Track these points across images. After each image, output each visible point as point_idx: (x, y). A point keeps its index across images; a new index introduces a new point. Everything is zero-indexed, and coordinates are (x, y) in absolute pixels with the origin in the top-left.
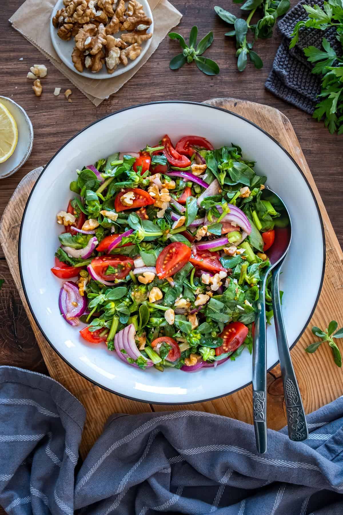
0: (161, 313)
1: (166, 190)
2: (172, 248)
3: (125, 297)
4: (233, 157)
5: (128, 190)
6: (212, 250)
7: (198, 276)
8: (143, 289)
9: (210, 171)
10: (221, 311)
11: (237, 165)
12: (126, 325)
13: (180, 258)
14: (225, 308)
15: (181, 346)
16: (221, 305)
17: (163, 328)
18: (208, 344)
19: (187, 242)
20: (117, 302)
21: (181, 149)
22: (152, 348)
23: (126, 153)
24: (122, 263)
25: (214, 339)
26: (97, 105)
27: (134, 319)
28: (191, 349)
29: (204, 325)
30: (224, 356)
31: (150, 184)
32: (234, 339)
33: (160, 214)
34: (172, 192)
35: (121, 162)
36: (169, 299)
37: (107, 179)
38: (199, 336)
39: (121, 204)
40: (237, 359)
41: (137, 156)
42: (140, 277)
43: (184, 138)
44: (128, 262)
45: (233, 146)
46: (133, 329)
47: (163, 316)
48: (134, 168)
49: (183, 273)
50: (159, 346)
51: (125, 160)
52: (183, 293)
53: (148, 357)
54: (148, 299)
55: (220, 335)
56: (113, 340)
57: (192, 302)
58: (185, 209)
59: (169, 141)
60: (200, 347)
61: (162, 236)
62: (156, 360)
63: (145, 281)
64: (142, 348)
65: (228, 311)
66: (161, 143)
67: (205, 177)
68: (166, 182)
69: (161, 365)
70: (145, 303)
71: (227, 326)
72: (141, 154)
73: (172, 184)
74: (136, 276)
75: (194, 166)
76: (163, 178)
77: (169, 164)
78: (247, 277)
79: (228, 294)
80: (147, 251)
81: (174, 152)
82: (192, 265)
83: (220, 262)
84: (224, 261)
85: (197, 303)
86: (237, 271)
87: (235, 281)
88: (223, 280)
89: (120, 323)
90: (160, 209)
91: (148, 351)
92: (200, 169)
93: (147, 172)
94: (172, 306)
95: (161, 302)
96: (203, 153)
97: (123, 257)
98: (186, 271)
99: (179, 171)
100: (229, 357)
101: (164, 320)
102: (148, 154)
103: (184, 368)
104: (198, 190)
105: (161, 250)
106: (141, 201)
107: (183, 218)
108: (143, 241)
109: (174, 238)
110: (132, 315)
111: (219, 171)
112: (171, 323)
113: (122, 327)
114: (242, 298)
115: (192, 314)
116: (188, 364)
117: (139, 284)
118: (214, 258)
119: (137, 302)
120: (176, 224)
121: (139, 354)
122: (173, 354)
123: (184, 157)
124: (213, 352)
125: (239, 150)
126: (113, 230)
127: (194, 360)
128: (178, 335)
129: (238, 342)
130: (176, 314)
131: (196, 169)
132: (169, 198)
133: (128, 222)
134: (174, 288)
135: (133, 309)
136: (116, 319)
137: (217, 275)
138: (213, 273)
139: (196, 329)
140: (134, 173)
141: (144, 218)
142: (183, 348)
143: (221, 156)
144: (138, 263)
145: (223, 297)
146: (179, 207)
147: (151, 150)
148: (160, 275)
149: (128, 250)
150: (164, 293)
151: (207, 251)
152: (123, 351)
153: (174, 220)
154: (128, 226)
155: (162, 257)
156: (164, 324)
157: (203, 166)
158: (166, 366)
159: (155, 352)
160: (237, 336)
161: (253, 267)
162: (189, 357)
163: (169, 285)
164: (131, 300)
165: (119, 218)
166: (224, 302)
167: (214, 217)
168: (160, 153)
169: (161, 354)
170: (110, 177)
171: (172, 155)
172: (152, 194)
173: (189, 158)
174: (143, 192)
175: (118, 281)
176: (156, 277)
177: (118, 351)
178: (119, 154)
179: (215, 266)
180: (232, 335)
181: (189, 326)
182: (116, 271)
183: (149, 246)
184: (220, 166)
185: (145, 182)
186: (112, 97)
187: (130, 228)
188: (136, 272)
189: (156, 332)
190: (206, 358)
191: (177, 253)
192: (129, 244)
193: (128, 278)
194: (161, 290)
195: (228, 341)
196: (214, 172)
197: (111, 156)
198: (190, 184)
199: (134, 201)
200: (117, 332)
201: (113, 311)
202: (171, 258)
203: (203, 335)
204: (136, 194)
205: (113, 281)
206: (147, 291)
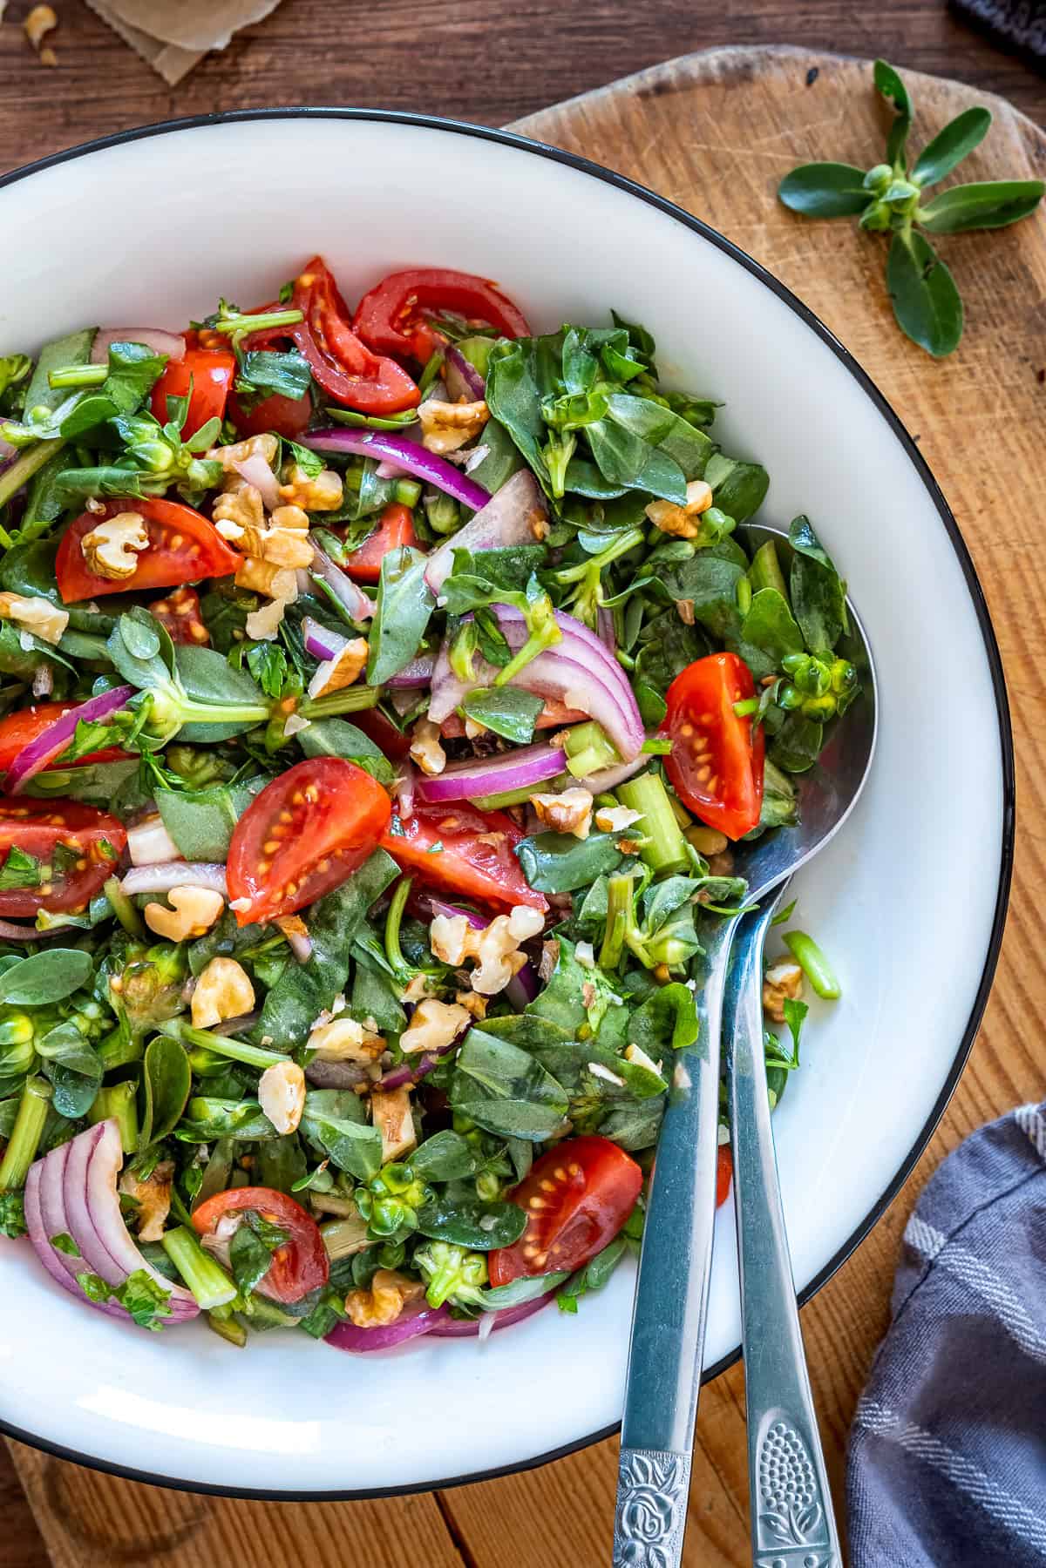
0: (245, 1079)
1: (297, 512)
2: (303, 782)
3: (83, 993)
4: (609, 375)
5: (116, 504)
6: (486, 803)
7: (417, 917)
8: (166, 965)
9: (503, 433)
10: (518, 1087)
11: (625, 410)
12: (83, 1124)
13: (336, 832)
14: (536, 1074)
15: (331, 1233)
16: (515, 1060)
17: (253, 1148)
18: (455, 1231)
19: (373, 760)
20: (46, 1015)
21: (379, 327)
22: (196, 1235)
23: (125, 332)
24: (74, 841)
25: (484, 1209)
26: (172, 77)
27: (120, 1100)
28: (378, 1249)
29: (443, 1146)
30: (527, 1289)
31: (225, 481)
32: (574, 1215)
33: (262, 624)
34: (325, 522)
35: (97, 372)
36: (283, 1018)
37: (27, 448)
38: (415, 1192)
39: (83, 565)
40: (586, 1306)
41: (175, 348)
42: (154, 910)
43: (396, 276)
44: (101, 839)
45: (618, 322)
46: (112, 1142)
47: (252, 1094)
48: (155, 406)
49: (350, 901)
50: (228, 1227)
51: (115, 366)
52: (348, 991)
53: (178, 1279)
54: (187, 1013)
55: (515, 1191)
56: (20, 1190)
57: (387, 1036)
58: (371, 608)
59: (328, 287)
60: (417, 1241)
61: (263, 726)
62: (213, 1291)
63: (178, 927)
64: (152, 1232)
65: (550, 1087)
66: (292, 295)
67: (477, 458)
68: (300, 475)
69: (236, 1317)
70: (172, 1028)
71: (545, 1156)
72: (193, 341)
73: (327, 488)
74: (136, 903)
75: (431, 408)
76: (285, 457)
77: (319, 394)
78: (637, 938)
79: (550, 1012)
80: (192, 790)
81: (345, 339)
82: (393, 865)
83: (517, 861)
84: (535, 859)
85: (410, 1042)
86: (593, 904)
87: (584, 952)
88: (532, 947)
89: (52, 1115)
90: (264, 600)
91: (180, 1248)
92: (457, 424)
93: (213, 427)
94: (295, 1052)
95: (246, 1027)
96: (476, 352)
97: (80, 812)
98: (366, 890)
99: (359, 430)
100: (550, 1296)
101: (256, 1112)
102: (224, 340)
103: (344, 1335)
104: (441, 518)
105: (257, 785)
106: (177, 560)
107: (358, 648)
108: (175, 744)
109: (319, 737)
110: (113, 1078)
111: (545, 434)
112: (285, 1127)
113: (60, 1131)
114: (612, 1030)
115: (391, 1089)
116: (360, 1315)
117: (153, 940)
118: (496, 839)
119: (137, 1021)
120: (325, 675)
121: (133, 1261)
122: (293, 1265)
123: (390, 367)
124: (474, 1269)
125: (641, 341)
126: (43, 686)
127: (389, 1301)
128: (319, 1181)
129: (592, 1230)
130: (312, 1084)
131: (442, 424)
132: (307, 553)
133: (111, 650)
134: (309, 967)
135: (116, 1054)
136: (34, 1096)
137: (501, 921)
138: (485, 909)
139: (402, 1157)
140: (150, 428)
141: (187, 638)
142: (341, 1241)
143: (558, 366)
144: (147, 842)
145: (528, 1027)
146: (348, 595)
147: (238, 324)
148: (242, 904)
149: (107, 782)
150: (261, 990)
151: (466, 807)
152: (63, 1242)
153: (316, 656)
154: (109, 669)
155: (257, 822)
156: (253, 1131)
157: (469, 411)
158: (257, 1323)
159: (210, 1253)
160: (590, 1202)
161: (671, 892)
162: (366, 1287)
163: (289, 952)
164: (110, 1014)
165: (72, 628)
166: (529, 1047)
167: (479, 658)
168: (282, 342)
169: (236, 1267)
170: (39, 443)
171: (336, 352)
172: (228, 529)
173: (415, 373)
174: (188, 517)
175: (51, 921)
176: (226, 914)
177: (41, 1239)
178: (95, 333)
179: (491, 879)
180: (565, 1194)
181: (373, 1147)
182: (46, 872)
183: (207, 767)
184: (549, 413)
185: (199, 472)
186: (244, 41)
187: (118, 679)
188: (136, 882)
189: (218, 1162)
190: (439, 1293)
191: (324, 810)
192: (111, 754)
193: (98, 909)
194: (249, 969)
195: (547, 1224)
196: (523, 440)
197: (57, 341)
198: (409, 491)
199: (142, 555)
200: (39, 1155)
201: (22, 1056)
202: (297, 828)
203: (438, 1187)
204: (154, 524)
205: (29, 921)
206: (186, 974)
